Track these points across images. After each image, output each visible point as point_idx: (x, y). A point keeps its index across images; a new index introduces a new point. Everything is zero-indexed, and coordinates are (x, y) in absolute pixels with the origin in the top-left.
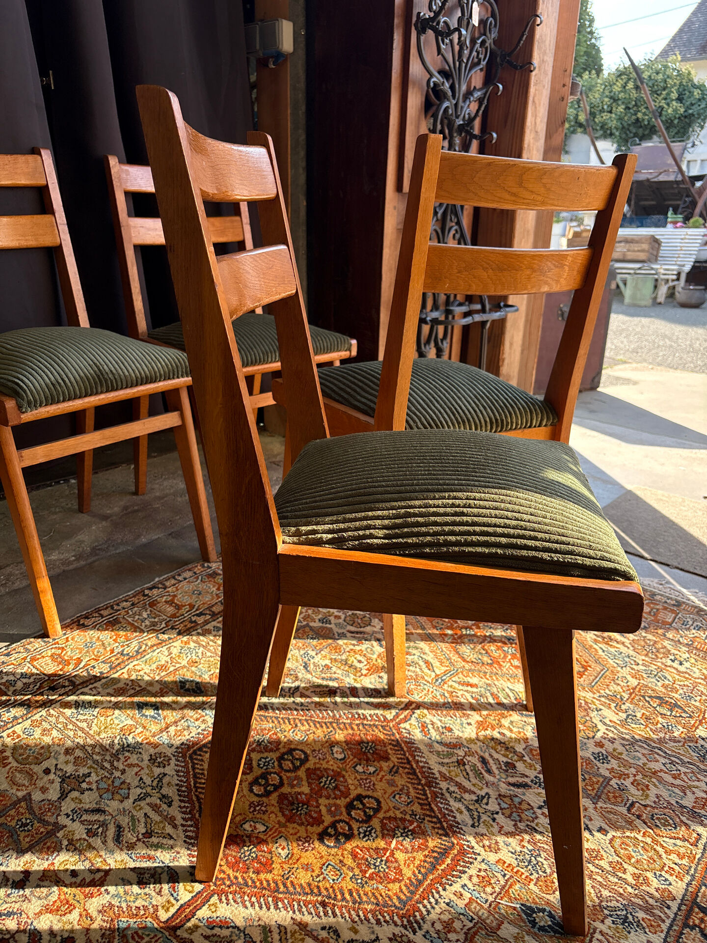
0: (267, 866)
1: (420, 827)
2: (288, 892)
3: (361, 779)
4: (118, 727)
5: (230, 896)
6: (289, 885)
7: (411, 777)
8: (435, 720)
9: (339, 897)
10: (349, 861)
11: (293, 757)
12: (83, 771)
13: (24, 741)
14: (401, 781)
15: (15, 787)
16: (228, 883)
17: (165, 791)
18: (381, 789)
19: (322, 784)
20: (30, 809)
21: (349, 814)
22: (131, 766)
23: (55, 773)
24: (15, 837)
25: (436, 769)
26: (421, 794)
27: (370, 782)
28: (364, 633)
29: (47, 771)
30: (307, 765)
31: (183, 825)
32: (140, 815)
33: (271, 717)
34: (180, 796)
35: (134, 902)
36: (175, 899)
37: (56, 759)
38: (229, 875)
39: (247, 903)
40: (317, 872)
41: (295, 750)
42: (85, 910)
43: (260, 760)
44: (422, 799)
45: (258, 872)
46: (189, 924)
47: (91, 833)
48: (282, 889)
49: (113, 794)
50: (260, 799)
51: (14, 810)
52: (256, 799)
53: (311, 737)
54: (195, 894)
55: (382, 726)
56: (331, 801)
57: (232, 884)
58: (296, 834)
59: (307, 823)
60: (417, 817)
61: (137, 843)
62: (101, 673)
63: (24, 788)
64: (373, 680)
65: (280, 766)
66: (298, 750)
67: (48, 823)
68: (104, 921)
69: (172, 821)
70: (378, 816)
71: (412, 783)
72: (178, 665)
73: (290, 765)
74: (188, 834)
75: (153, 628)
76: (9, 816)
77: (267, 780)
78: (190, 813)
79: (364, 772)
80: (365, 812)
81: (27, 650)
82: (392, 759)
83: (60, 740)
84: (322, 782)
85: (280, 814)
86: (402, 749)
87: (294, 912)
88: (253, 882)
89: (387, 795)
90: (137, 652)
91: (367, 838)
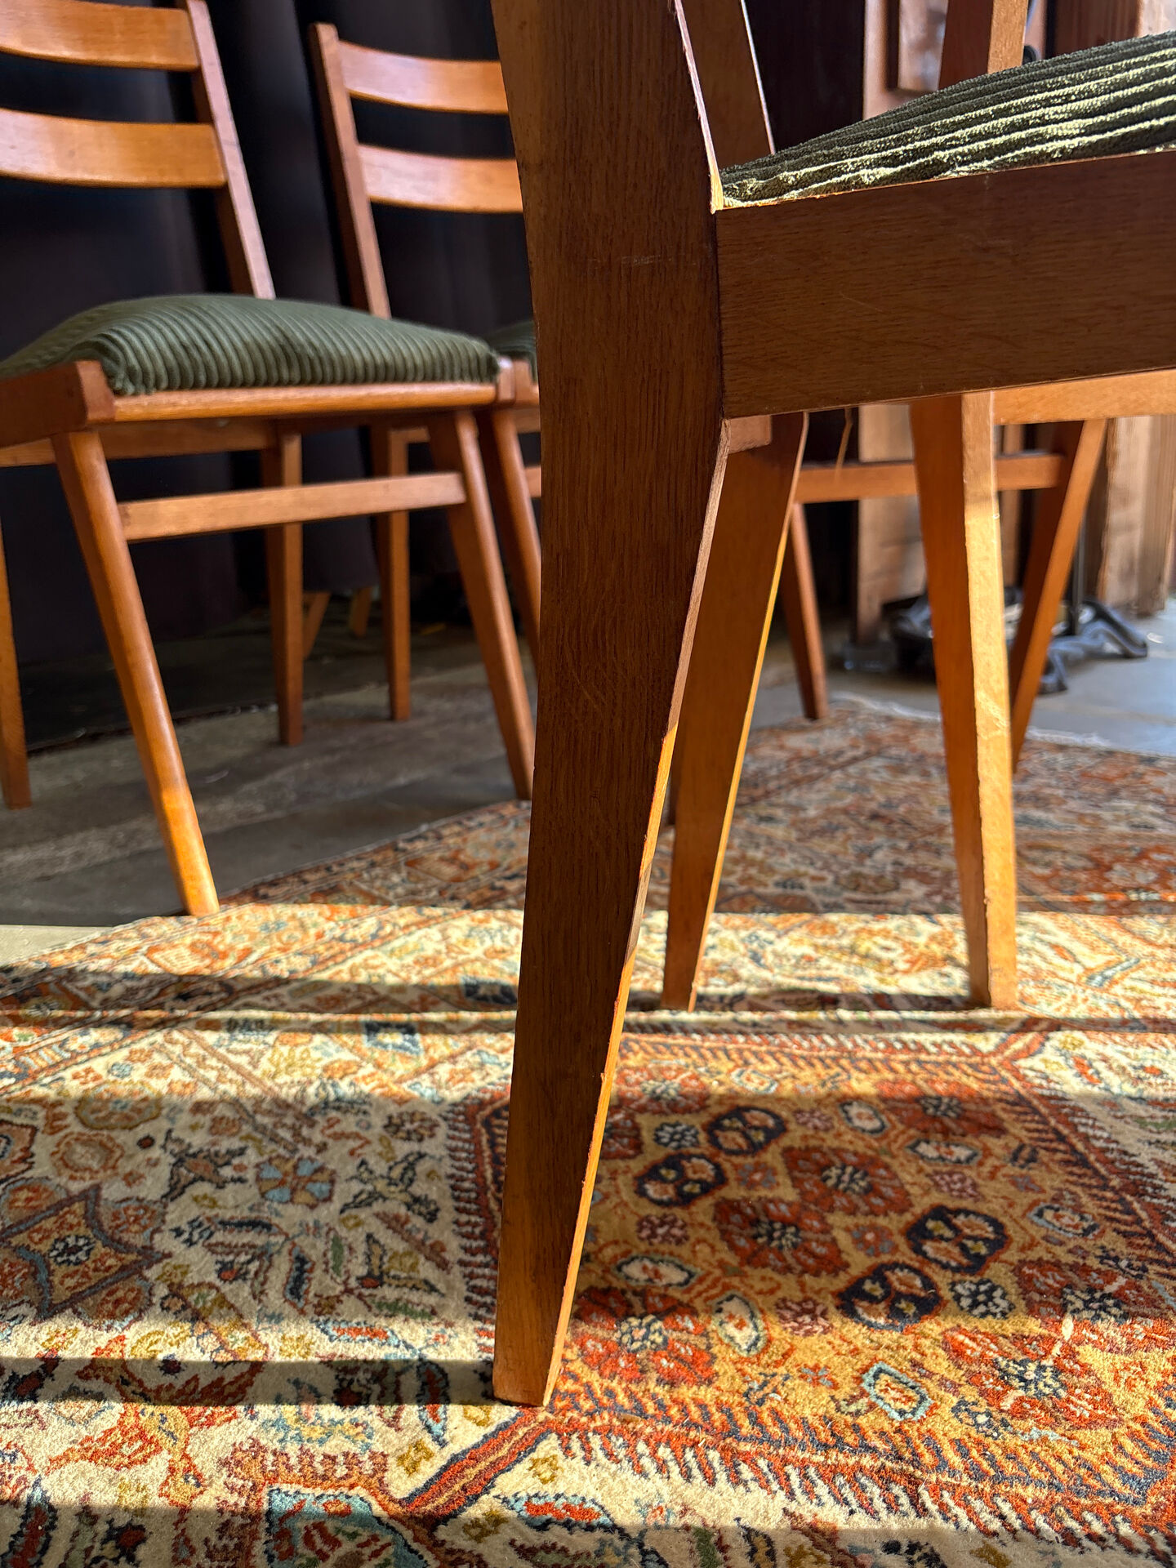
0: (699, 1368)
1: (1139, 1289)
2: (764, 1438)
3: (937, 1173)
4: (318, 1065)
5: (596, 1442)
6: (766, 1418)
7: (1076, 1170)
8: (1110, 1051)
9: (928, 1459)
10: (941, 1364)
11: (745, 1123)
12: (226, 1144)
13: (107, 1087)
14: (1051, 1179)
15: (67, 1173)
16: (587, 1405)
17: (418, 1189)
18: (995, 1197)
19: (830, 1183)
20: (92, 1219)
21: (918, 1250)
22: (338, 1137)
23: (164, 1147)
24: (43, 1276)
25: (1145, 1156)
26: (1115, 1210)
27: (962, 1180)
28: (887, 903)
29: (146, 1143)
30: (786, 1141)
31: (462, 1263)
32: (357, 1238)
33: (682, 1047)
34: (457, 1199)
35: (321, 1442)
36: (437, 1439)
37: (172, 1120)
38: (588, 1385)
39: (646, 1462)
40: (847, 1389)
41: (748, 1109)
42: (185, 1456)
43: (661, 1129)
44: (1126, 1223)
45: (672, 1382)
46: (475, 1512)
47: (227, 1272)
48: (746, 1427)
49: (293, 1191)
50: (666, 1211)
51: (53, 1219)
52: (655, 1212)
53: (788, 1086)
54: (492, 1429)
55: (970, 1065)
56: (862, 1220)
57: (600, 1407)
58: (772, 1292)
59: (799, 1268)
60: (1123, 1264)
61: (344, 1298)
62: (291, 972)
63: (87, 1175)
64: (927, 981)
65: (714, 1141)
66: (756, 1109)
67: (128, 1248)
68: (232, 1489)
69: (435, 1253)
70: (1004, 1257)
71: (1083, 1185)
72: (461, 958)
73: (741, 1141)
74: (478, 1282)
75: (412, 899)
76: (38, 1231)
77: (681, 1171)
78: (482, 1236)
79: (941, 1158)
80: (964, 1249)
81: (144, 936)
82: (1012, 1130)
83: (186, 1086)
84: (829, 1177)
85: (722, 1246)
86: (1036, 1111)
87: (791, 1495)
88: (660, 1406)
89: (1017, 1212)
90: (374, 936)
91: (982, 1308)
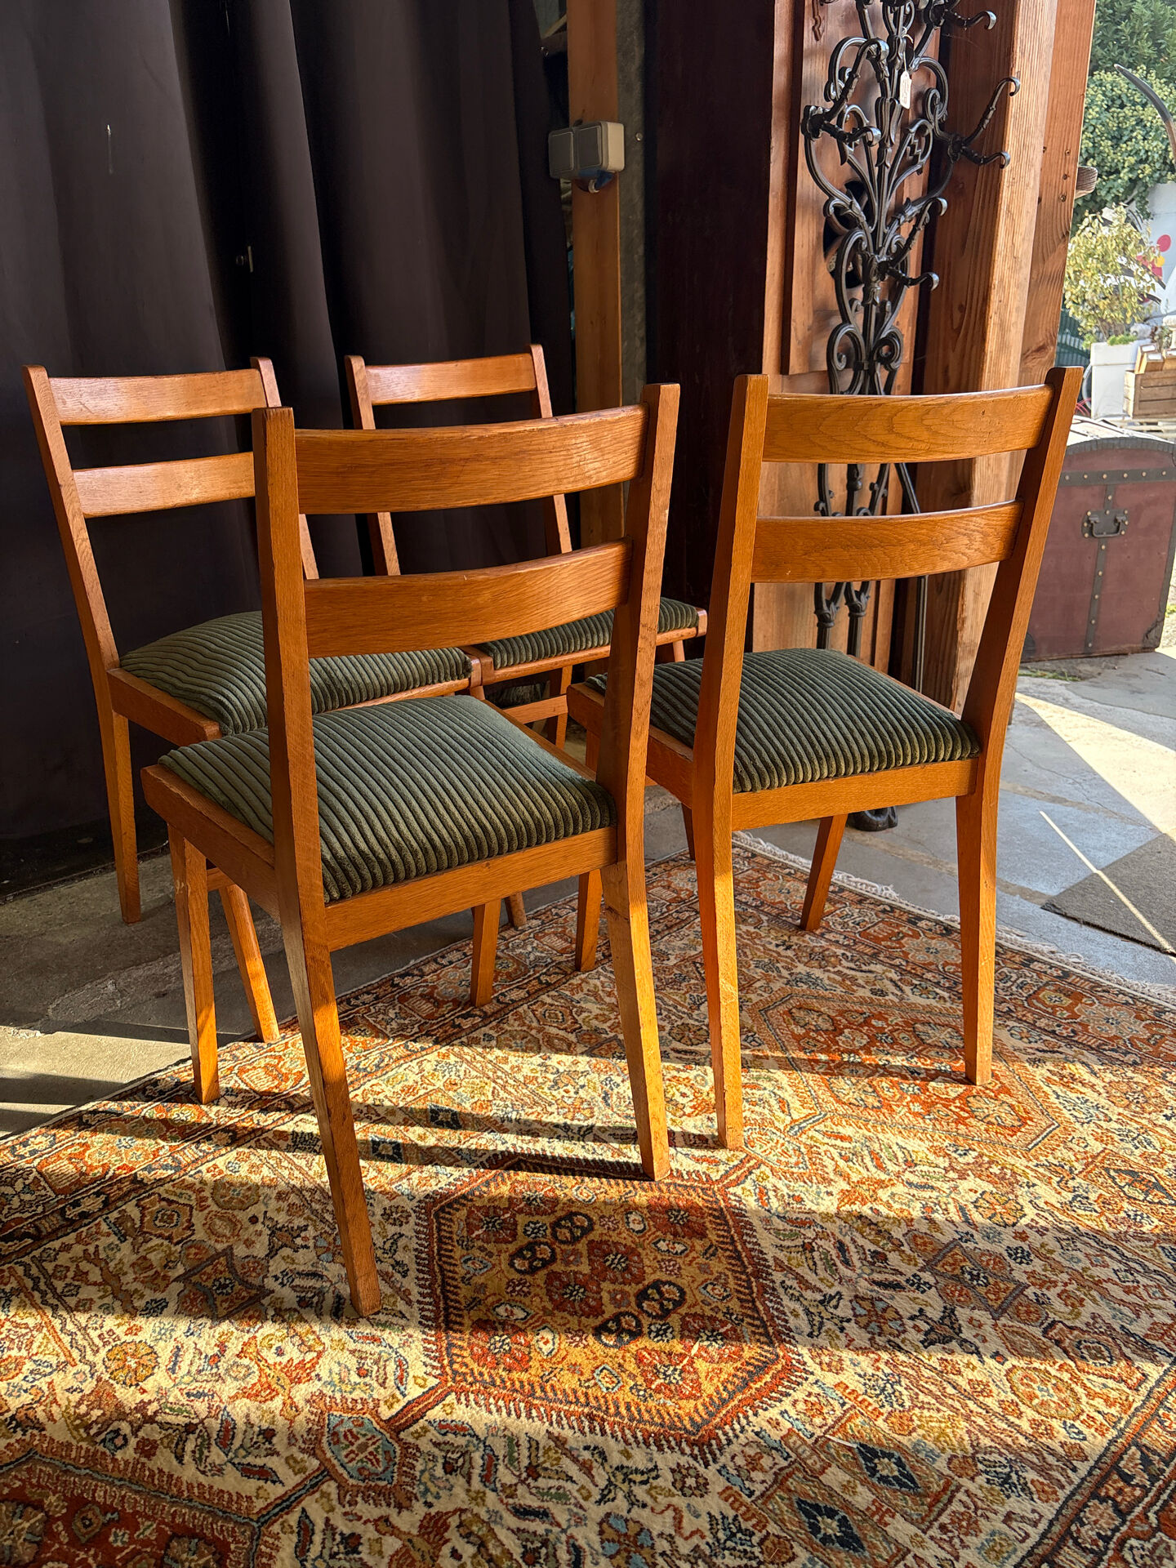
0: (523, 1363)
1: (736, 1331)
2: (546, 1398)
3: (663, 1260)
5: (472, 1397)
6: (548, 1388)
7: (733, 1262)
8: (780, 1185)
9: (612, 1410)
10: (631, 1366)
11: (573, 1223)
12: (298, 1222)
13: (227, 1179)
14: (718, 1266)
15: (214, 1238)
16: (470, 1379)
17: (399, 1256)
18: (688, 1276)
19: (608, 1263)
20: (231, 1267)
21: (640, 1306)
23: (263, 1223)
24: (211, 1300)
25: (771, 1254)
26: (743, 1286)
27: (674, 1265)
28: (696, 1053)
29: (254, 1220)
30: (591, 1237)
31: (419, 1302)
34: (418, 1264)
35: (351, 1393)
36: (402, 1393)
37: (266, 1205)
38: (472, 1370)
39: (492, 1407)
40: (587, 1375)
41: (576, 1214)
42: (290, 1397)
43: (528, 1224)
44: (744, 1294)
45: (509, 1370)
46: (417, 1426)
47: (303, 1303)
48: (539, 1393)
49: (334, 1254)
50: (522, 1276)
51: (211, 1266)
52: (516, 1277)
53: (603, 1197)
54: (427, 1389)
55: (703, 1189)
56: (618, 1287)
57: (476, 1381)
58: (565, 1324)
59: (580, 1313)
60: (734, 1317)
61: (360, 1319)
63: (224, 1240)
64: (699, 1123)
65: (554, 1234)
66: (581, 1214)
67: (252, 1286)
68: (312, 1413)
69: (405, 1295)
70: (679, 1311)
71: (733, 1271)
72: (430, 1088)
73: (568, 1235)
74: (425, 1313)
75: (402, 1033)
76: (204, 1274)
77: (534, 1252)
78: (430, 1287)
79: (668, 1251)
80: (662, 1305)
81: (235, 1058)
82: (710, 1236)
83: (272, 1180)
84: (608, 1260)
85: (546, 1298)
86: (726, 1223)
87: (551, 1424)
88: (503, 1381)
89: (695, 1285)
90: (378, 1066)
91: (659, 1337)
